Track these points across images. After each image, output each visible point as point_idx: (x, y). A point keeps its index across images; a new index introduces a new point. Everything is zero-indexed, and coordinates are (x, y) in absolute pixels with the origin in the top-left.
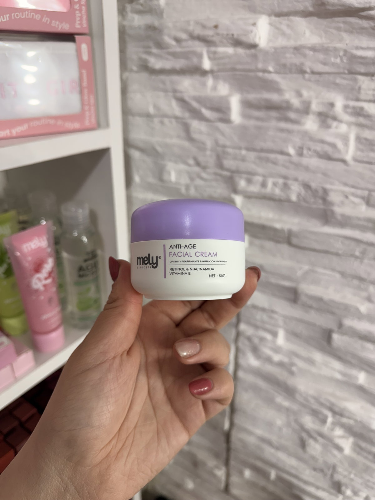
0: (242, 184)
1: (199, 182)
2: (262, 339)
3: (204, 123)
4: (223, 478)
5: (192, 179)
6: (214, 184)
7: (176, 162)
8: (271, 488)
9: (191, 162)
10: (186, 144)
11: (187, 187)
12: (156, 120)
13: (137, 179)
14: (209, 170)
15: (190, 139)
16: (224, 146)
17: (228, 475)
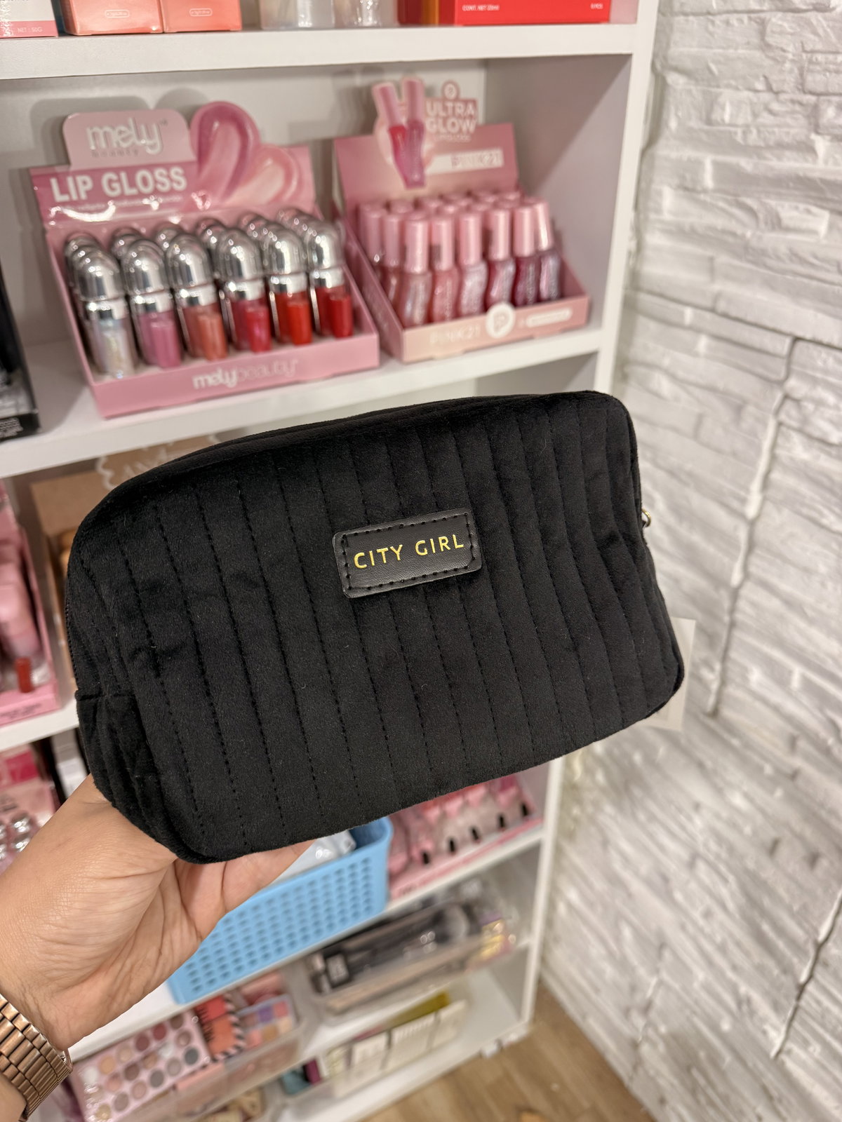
0: (830, 113)
1: (766, 118)
2: (820, 403)
3: (790, 15)
4: (714, 686)
5: (755, 115)
6: (789, 120)
7: (737, 89)
8: (790, 707)
9: (760, 86)
10: (757, 55)
11: (746, 130)
12: (718, 20)
13: (673, 124)
14: (782, 97)
15: (765, 46)
16: (813, 52)
17: (724, 682)
